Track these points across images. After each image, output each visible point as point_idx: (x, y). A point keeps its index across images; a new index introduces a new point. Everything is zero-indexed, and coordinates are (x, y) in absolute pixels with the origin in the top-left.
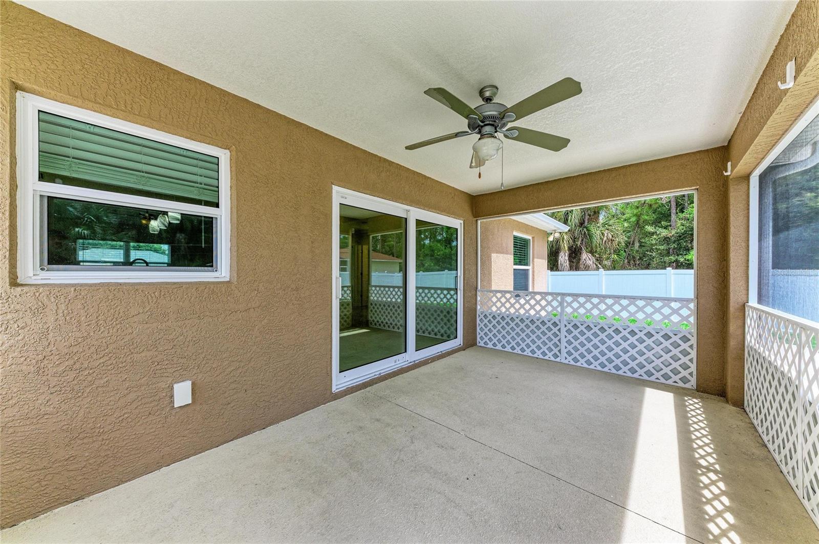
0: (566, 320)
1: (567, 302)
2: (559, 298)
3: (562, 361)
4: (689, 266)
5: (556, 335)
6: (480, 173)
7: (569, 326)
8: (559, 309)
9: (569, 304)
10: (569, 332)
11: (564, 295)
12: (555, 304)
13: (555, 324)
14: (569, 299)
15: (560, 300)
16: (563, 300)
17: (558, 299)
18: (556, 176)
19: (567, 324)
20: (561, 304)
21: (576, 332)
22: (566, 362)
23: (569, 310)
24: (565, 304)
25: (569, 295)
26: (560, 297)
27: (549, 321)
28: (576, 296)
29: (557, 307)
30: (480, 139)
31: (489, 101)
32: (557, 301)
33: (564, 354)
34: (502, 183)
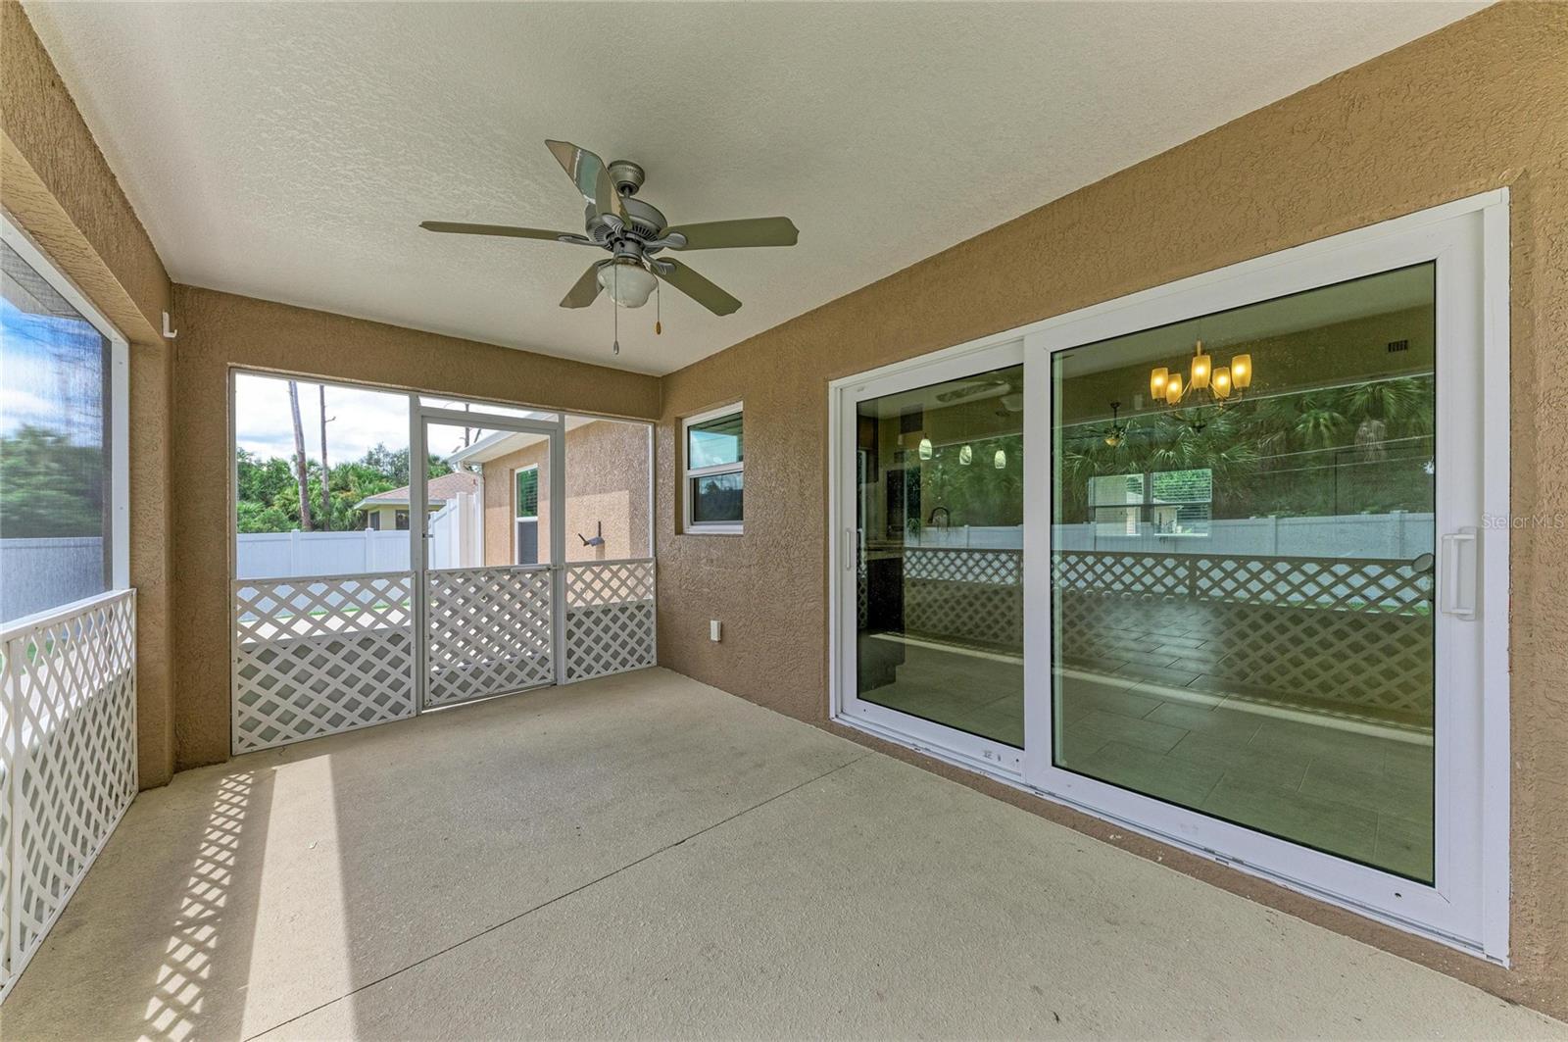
6: (658, 324)
31: (627, 191)
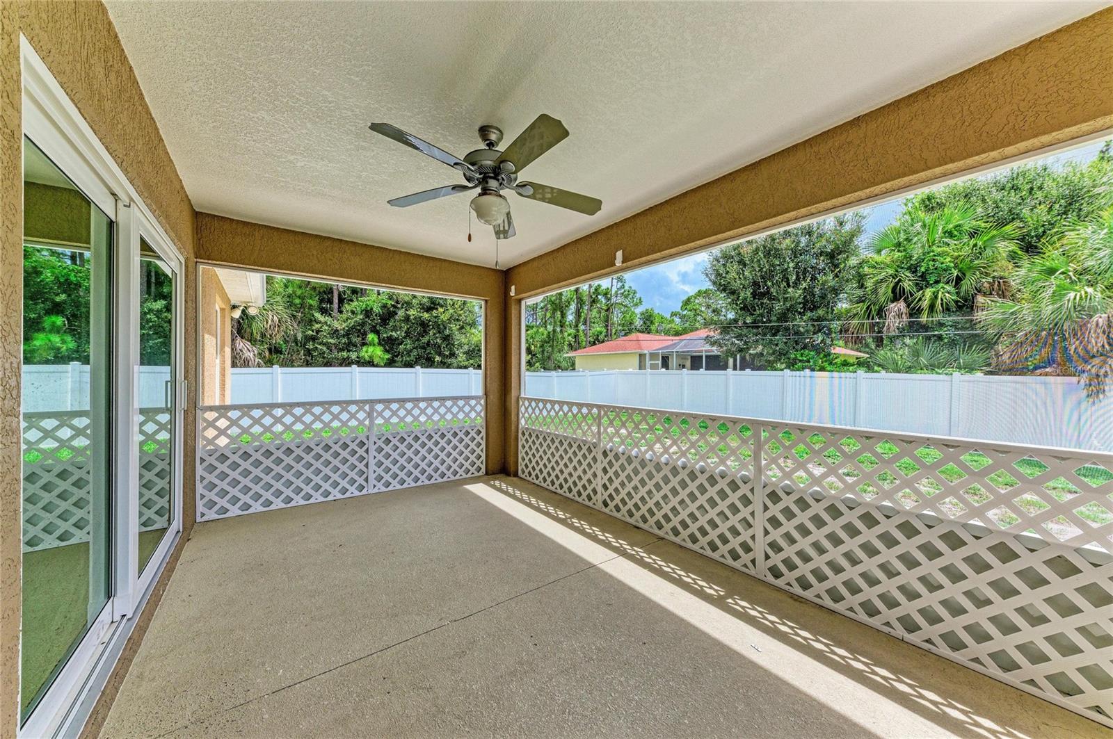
0: (376, 436)
1: (377, 411)
2: (367, 408)
3: (370, 492)
4: (479, 367)
5: (362, 459)
6: (470, 235)
7: (380, 443)
8: (367, 422)
9: (380, 414)
10: (380, 450)
11: (372, 402)
12: (361, 415)
13: (362, 444)
14: (379, 407)
15: (368, 410)
16: (372, 409)
17: (365, 408)
18: (367, 240)
19: (377, 441)
20: (369, 415)
21: (388, 449)
22: (376, 490)
23: (379, 421)
24: (375, 414)
25: (380, 401)
26: (368, 405)
27: (353, 442)
28: (387, 402)
29: (364, 419)
30: (480, 195)
32: (365, 411)
33: (372, 480)
34: (497, 262)
